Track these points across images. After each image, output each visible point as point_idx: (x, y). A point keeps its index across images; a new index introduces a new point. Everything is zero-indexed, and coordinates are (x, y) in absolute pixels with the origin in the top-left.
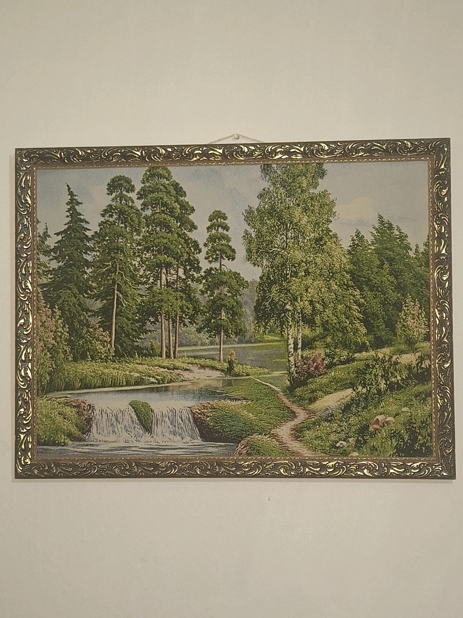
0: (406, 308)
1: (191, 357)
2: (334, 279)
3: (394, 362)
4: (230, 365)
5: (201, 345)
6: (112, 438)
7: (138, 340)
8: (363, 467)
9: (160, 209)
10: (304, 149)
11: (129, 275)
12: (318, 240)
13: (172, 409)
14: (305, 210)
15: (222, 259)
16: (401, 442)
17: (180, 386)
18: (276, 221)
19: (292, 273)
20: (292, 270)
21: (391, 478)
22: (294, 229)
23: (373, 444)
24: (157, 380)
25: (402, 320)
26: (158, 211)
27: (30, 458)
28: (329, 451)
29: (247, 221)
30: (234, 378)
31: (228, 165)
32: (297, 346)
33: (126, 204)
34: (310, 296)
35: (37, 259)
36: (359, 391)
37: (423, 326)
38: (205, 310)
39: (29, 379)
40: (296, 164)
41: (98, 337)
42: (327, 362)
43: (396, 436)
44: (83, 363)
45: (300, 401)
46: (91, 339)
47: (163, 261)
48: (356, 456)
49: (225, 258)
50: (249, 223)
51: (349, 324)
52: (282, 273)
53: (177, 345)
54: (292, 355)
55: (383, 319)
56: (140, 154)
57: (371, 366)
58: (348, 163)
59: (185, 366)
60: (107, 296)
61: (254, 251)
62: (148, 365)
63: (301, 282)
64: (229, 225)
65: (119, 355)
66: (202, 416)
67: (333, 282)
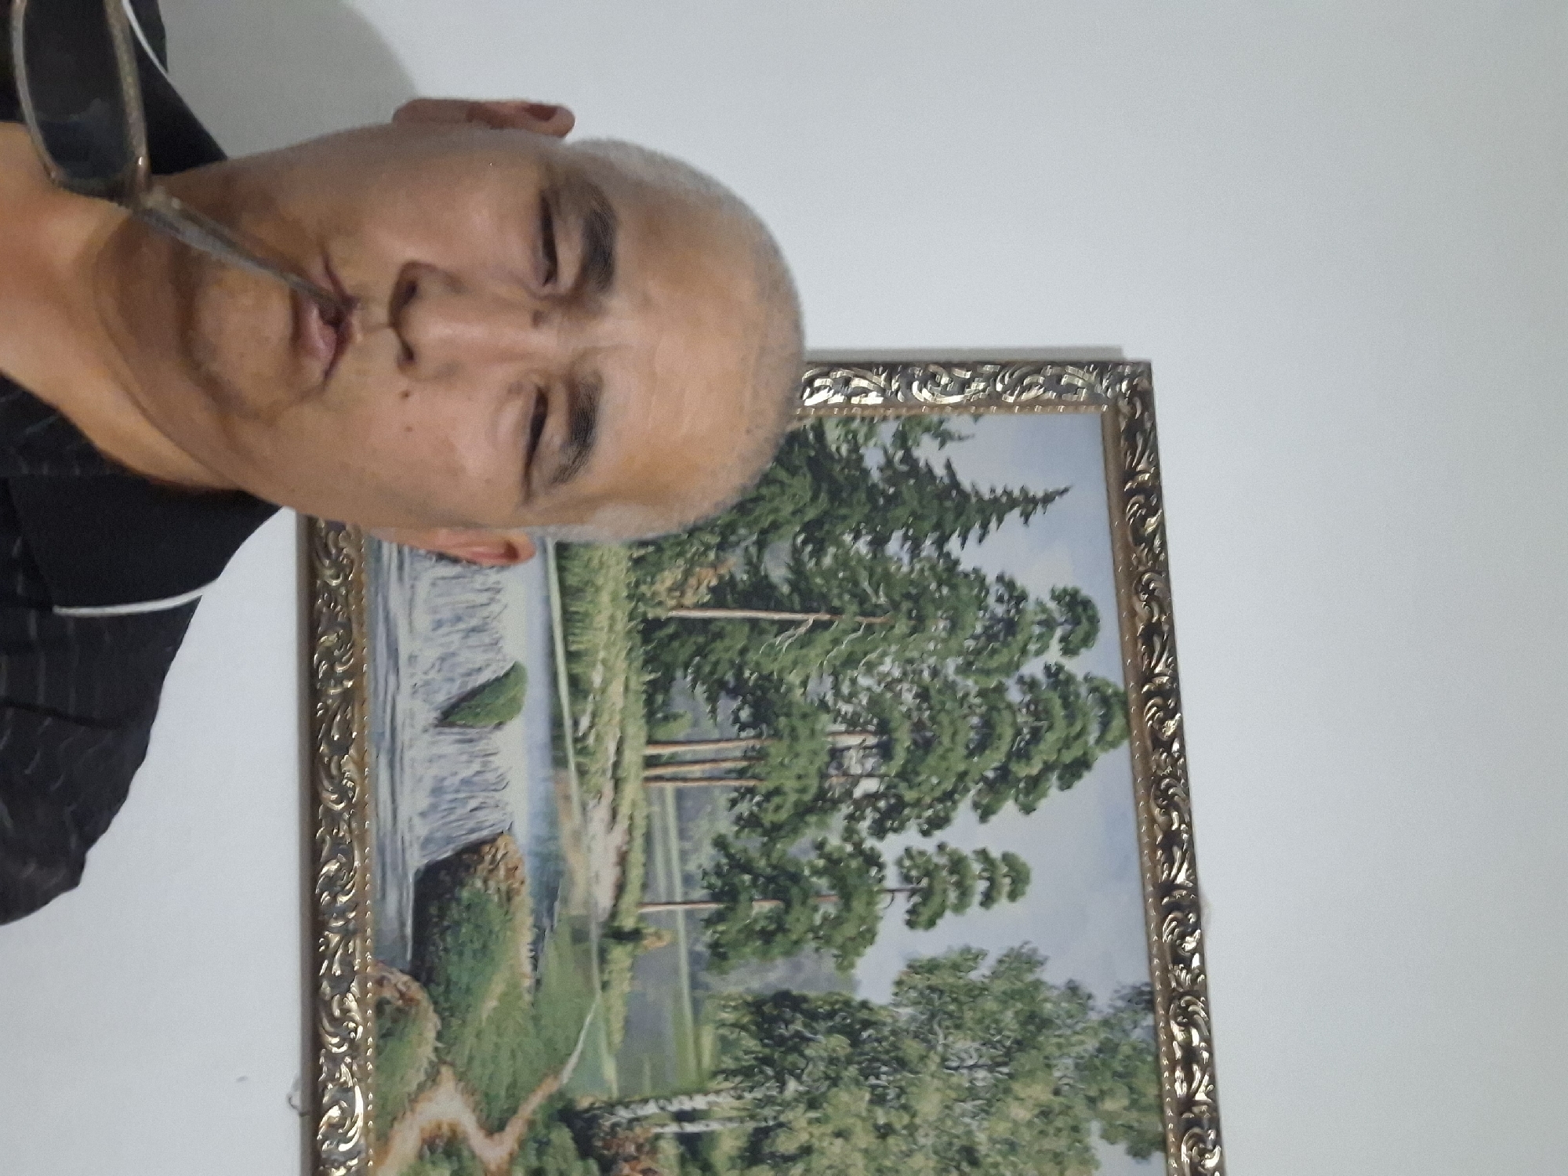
1: (648, 825)
4: (630, 934)
5: (680, 852)
7: (690, 677)
9: (1026, 722)
10: (1200, 1102)
11: (857, 649)
12: (969, 1152)
14: (1045, 1113)
15: (908, 894)
17: (567, 798)
18: (1013, 1035)
19: (881, 1090)
20: (889, 1088)
22: (996, 1086)
24: (584, 736)
30: (594, 947)
31: (1145, 899)
32: (686, 1121)
33: (1031, 637)
35: (885, 418)
38: (775, 855)
40: (1159, 1075)
41: (693, 575)
46: (689, 555)
47: (895, 736)
49: (912, 901)
50: (1004, 963)
52: (877, 1060)
53: (681, 784)
56: (1158, 669)
60: (801, 594)
61: (935, 980)
62: (624, 708)
63: (858, 1116)
64: (996, 907)
65: (649, 628)
66: (486, 863)
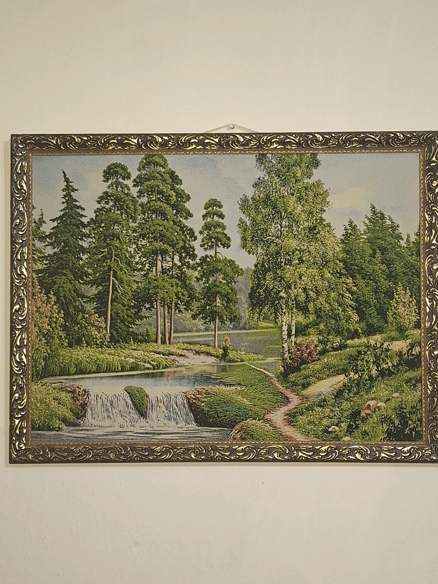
0: (398, 296)
1: (186, 343)
2: (328, 267)
3: (385, 349)
4: (224, 351)
5: (197, 332)
6: (107, 423)
7: (133, 326)
8: (354, 451)
9: (156, 196)
10: (299, 140)
12: (312, 229)
13: (168, 394)
15: (217, 247)
16: (392, 427)
18: (271, 210)
19: (286, 261)
20: (286, 258)
21: (382, 462)
22: (288, 218)
23: (365, 429)
24: (152, 366)
25: (393, 308)
26: (154, 199)
27: (24, 444)
28: (321, 436)
29: (242, 210)
30: (228, 364)
31: (224, 154)
32: (291, 333)
33: (122, 191)
34: (304, 284)
35: (33, 245)
36: (351, 377)
37: (414, 314)
38: (200, 297)
39: (23, 364)
40: (290, 154)
41: (94, 323)
42: (320, 348)
43: (387, 421)
44: (79, 349)
45: (293, 387)
46: (86, 324)
48: (348, 441)
49: (220, 245)
50: (244, 212)
51: (342, 311)
52: (276, 261)
53: (172, 331)
54: (286, 341)
55: (375, 306)
56: (136, 142)
57: (363, 353)
58: (341, 154)
59: (180, 352)
60: (102, 282)
61: (249, 239)
62: (143, 350)
63: (295, 270)
65: (114, 341)
66: (196, 402)
67: (326, 270)
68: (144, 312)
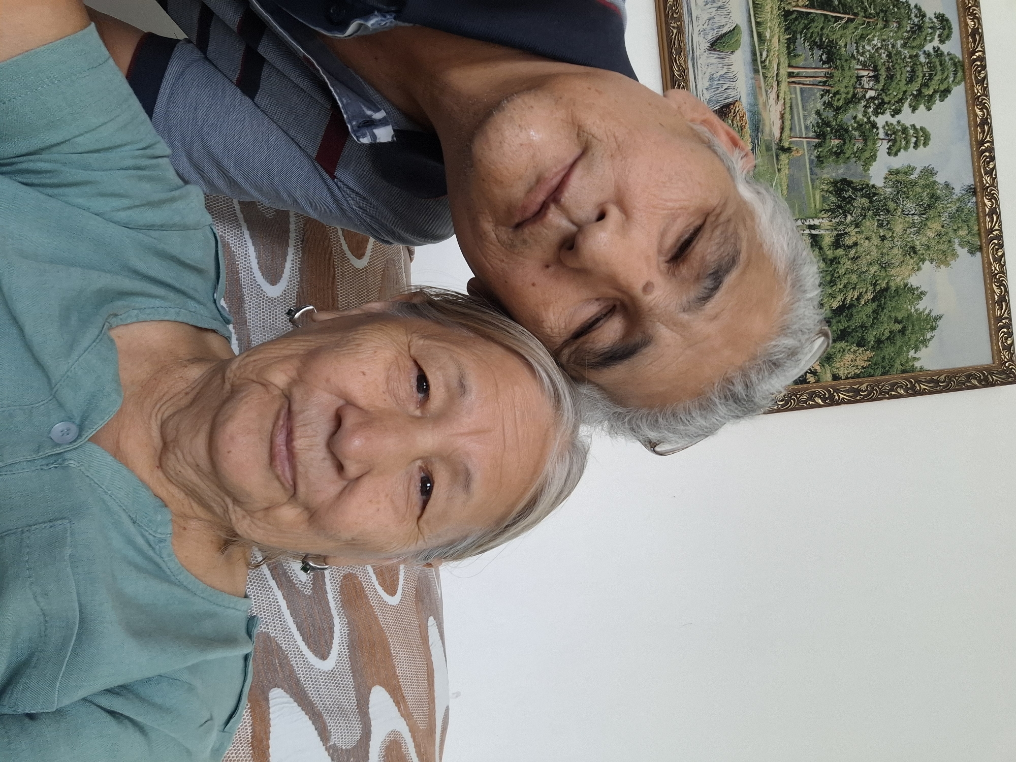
0: (861, 352)
1: (792, 102)
2: (880, 269)
4: (787, 149)
5: (803, 115)
7: (802, 39)
9: (927, 71)
10: (996, 230)
11: (864, 33)
12: (913, 248)
14: (939, 235)
15: (888, 141)
17: (760, 88)
18: (927, 202)
19: (881, 221)
20: (884, 221)
22: (921, 222)
24: (765, 60)
25: (849, 348)
26: (924, 70)
29: (923, 170)
30: (774, 154)
31: (973, 148)
32: (812, 229)
33: (928, 34)
34: (862, 242)
37: (846, 372)
38: (839, 120)
47: (880, 73)
49: (889, 144)
50: (922, 172)
51: (840, 289)
53: (802, 86)
54: (803, 224)
55: (848, 326)
56: (977, 50)
59: (782, 95)
60: (842, 5)
61: (898, 178)
62: (779, 49)
63: (873, 231)
64: (919, 149)
65: (787, 14)
66: (732, 113)
67: (877, 268)
68: (818, 52)
